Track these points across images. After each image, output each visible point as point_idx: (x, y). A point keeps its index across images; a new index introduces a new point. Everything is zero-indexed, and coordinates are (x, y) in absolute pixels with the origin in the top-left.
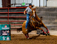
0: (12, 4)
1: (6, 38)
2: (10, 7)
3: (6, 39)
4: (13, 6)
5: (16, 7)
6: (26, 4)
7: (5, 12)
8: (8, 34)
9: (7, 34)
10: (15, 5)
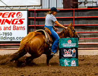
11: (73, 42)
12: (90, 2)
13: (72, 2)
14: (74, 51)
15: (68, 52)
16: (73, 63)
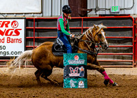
0: (91, 10)
1: (76, 82)
2: (86, 15)
3: (77, 84)
4: (91, 14)
5: (98, 16)
6: (121, 10)
7: (75, 27)
8: (81, 75)
9: (79, 75)
10: (96, 11)
11: (80, 58)
12: (102, 9)
13: (80, 10)
14: (82, 69)
15: (74, 71)
16: (81, 84)
